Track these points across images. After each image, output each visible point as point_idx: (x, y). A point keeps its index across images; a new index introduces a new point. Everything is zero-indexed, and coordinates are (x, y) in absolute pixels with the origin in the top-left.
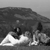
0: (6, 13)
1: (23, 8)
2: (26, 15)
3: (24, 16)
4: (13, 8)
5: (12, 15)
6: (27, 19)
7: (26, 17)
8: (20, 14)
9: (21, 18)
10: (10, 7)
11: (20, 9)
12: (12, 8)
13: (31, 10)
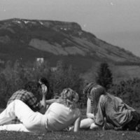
0: (7, 37)
1: (57, 22)
2: (64, 43)
3: (57, 45)
4: (26, 20)
5: (22, 41)
7: (63, 47)
8: (47, 40)
9: (50, 51)
10: (19, 20)
11: (48, 24)
12: (22, 21)
13: (79, 26)
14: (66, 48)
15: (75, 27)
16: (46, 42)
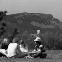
0: (21, 20)
1: (42, 14)
2: (45, 23)
3: (43, 24)
5: (28, 22)
6: (47, 28)
8: (38, 22)
9: (40, 26)
10: (26, 13)
11: (39, 15)
12: (28, 14)
14: (46, 25)
15: (50, 16)
16: (38, 23)
